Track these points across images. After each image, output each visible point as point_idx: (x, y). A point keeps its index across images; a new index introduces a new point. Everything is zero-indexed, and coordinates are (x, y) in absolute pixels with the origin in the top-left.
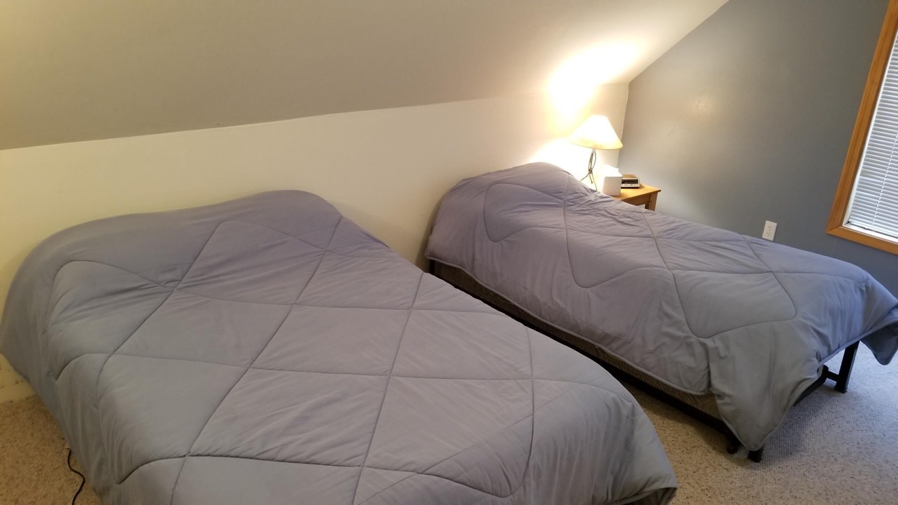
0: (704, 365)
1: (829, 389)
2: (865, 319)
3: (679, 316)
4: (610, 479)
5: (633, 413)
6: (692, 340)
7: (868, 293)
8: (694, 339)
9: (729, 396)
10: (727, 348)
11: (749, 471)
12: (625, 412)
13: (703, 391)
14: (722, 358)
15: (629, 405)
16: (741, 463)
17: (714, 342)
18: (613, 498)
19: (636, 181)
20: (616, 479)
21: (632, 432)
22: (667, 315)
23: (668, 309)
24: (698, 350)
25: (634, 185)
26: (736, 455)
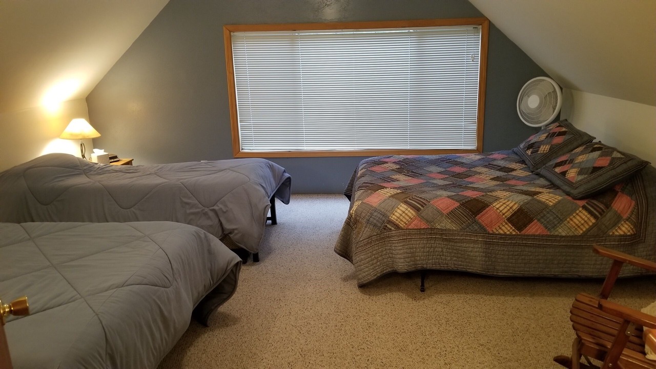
0: (216, 221)
1: (269, 225)
2: (275, 180)
3: (194, 201)
4: (209, 273)
5: (206, 237)
6: (206, 210)
7: (271, 168)
8: (207, 209)
9: (236, 229)
10: (226, 206)
11: (257, 266)
12: (203, 236)
13: (221, 236)
14: (225, 212)
15: (203, 232)
16: (251, 265)
17: (218, 206)
18: (213, 282)
19: (116, 157)
20: (211, 273)
21: (209, 245)
22: (187, 203)
23: (185, 200)
24: (211, 214)
25: (115, 160)
26: (248, 263)
